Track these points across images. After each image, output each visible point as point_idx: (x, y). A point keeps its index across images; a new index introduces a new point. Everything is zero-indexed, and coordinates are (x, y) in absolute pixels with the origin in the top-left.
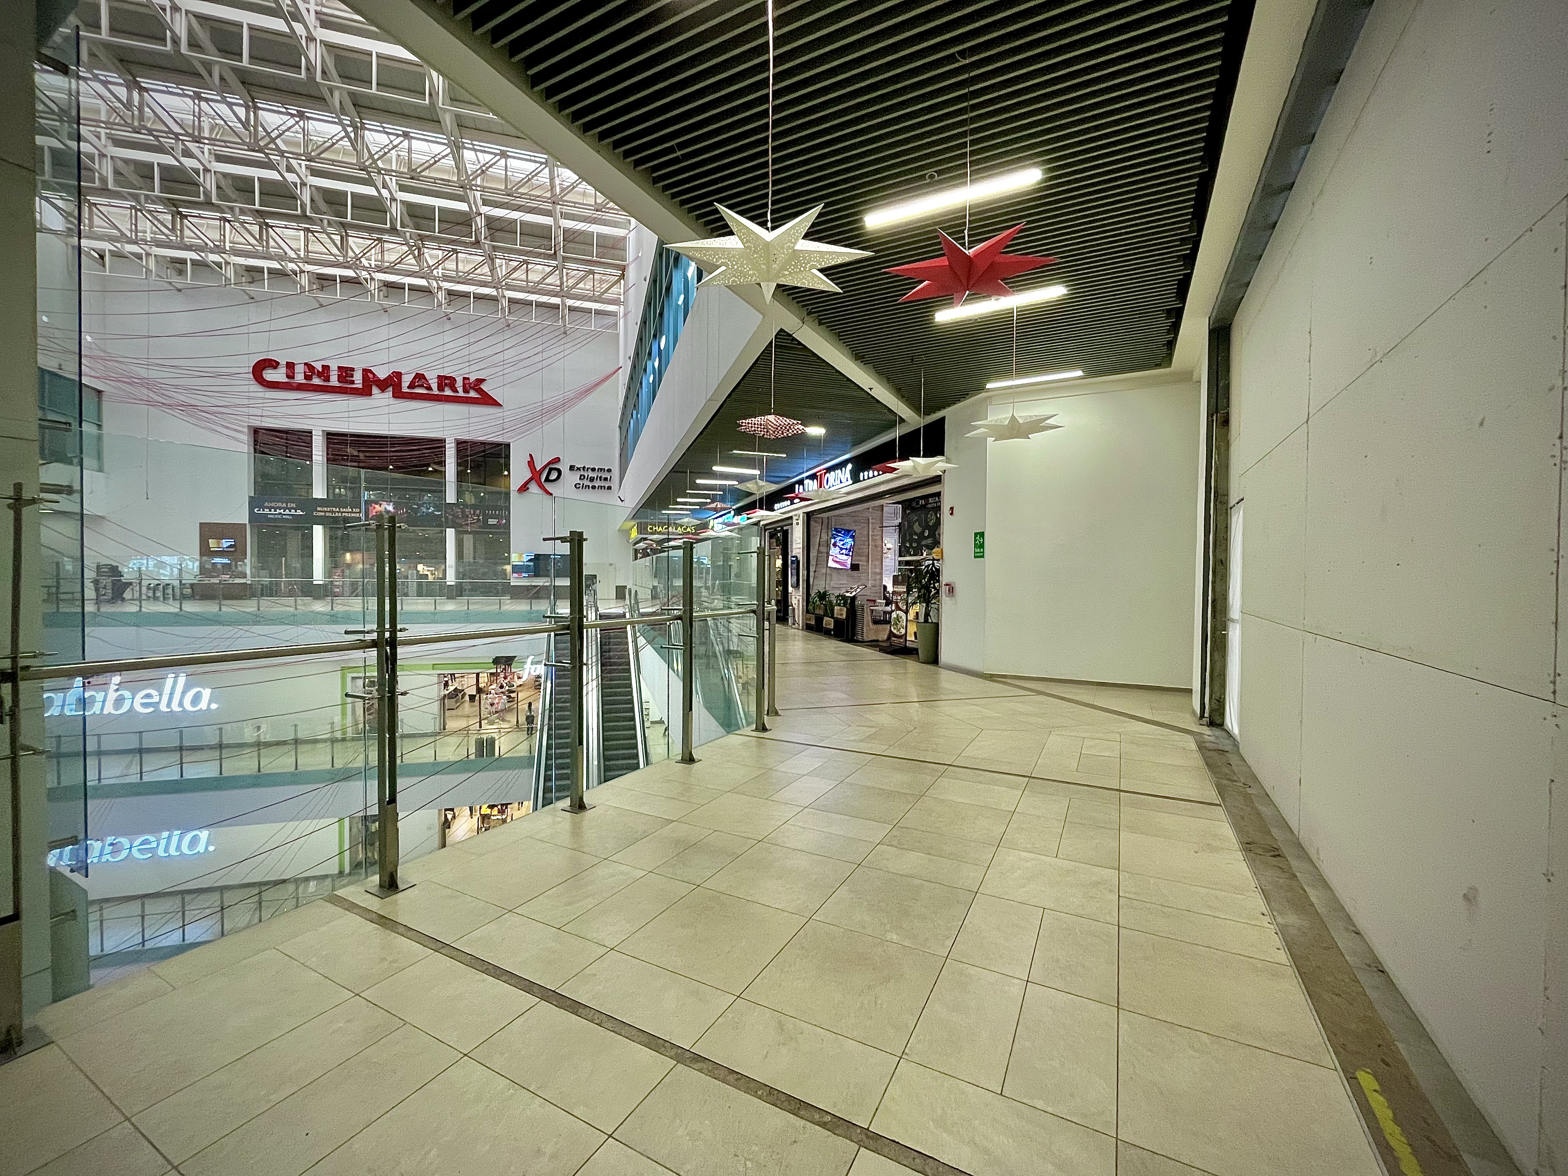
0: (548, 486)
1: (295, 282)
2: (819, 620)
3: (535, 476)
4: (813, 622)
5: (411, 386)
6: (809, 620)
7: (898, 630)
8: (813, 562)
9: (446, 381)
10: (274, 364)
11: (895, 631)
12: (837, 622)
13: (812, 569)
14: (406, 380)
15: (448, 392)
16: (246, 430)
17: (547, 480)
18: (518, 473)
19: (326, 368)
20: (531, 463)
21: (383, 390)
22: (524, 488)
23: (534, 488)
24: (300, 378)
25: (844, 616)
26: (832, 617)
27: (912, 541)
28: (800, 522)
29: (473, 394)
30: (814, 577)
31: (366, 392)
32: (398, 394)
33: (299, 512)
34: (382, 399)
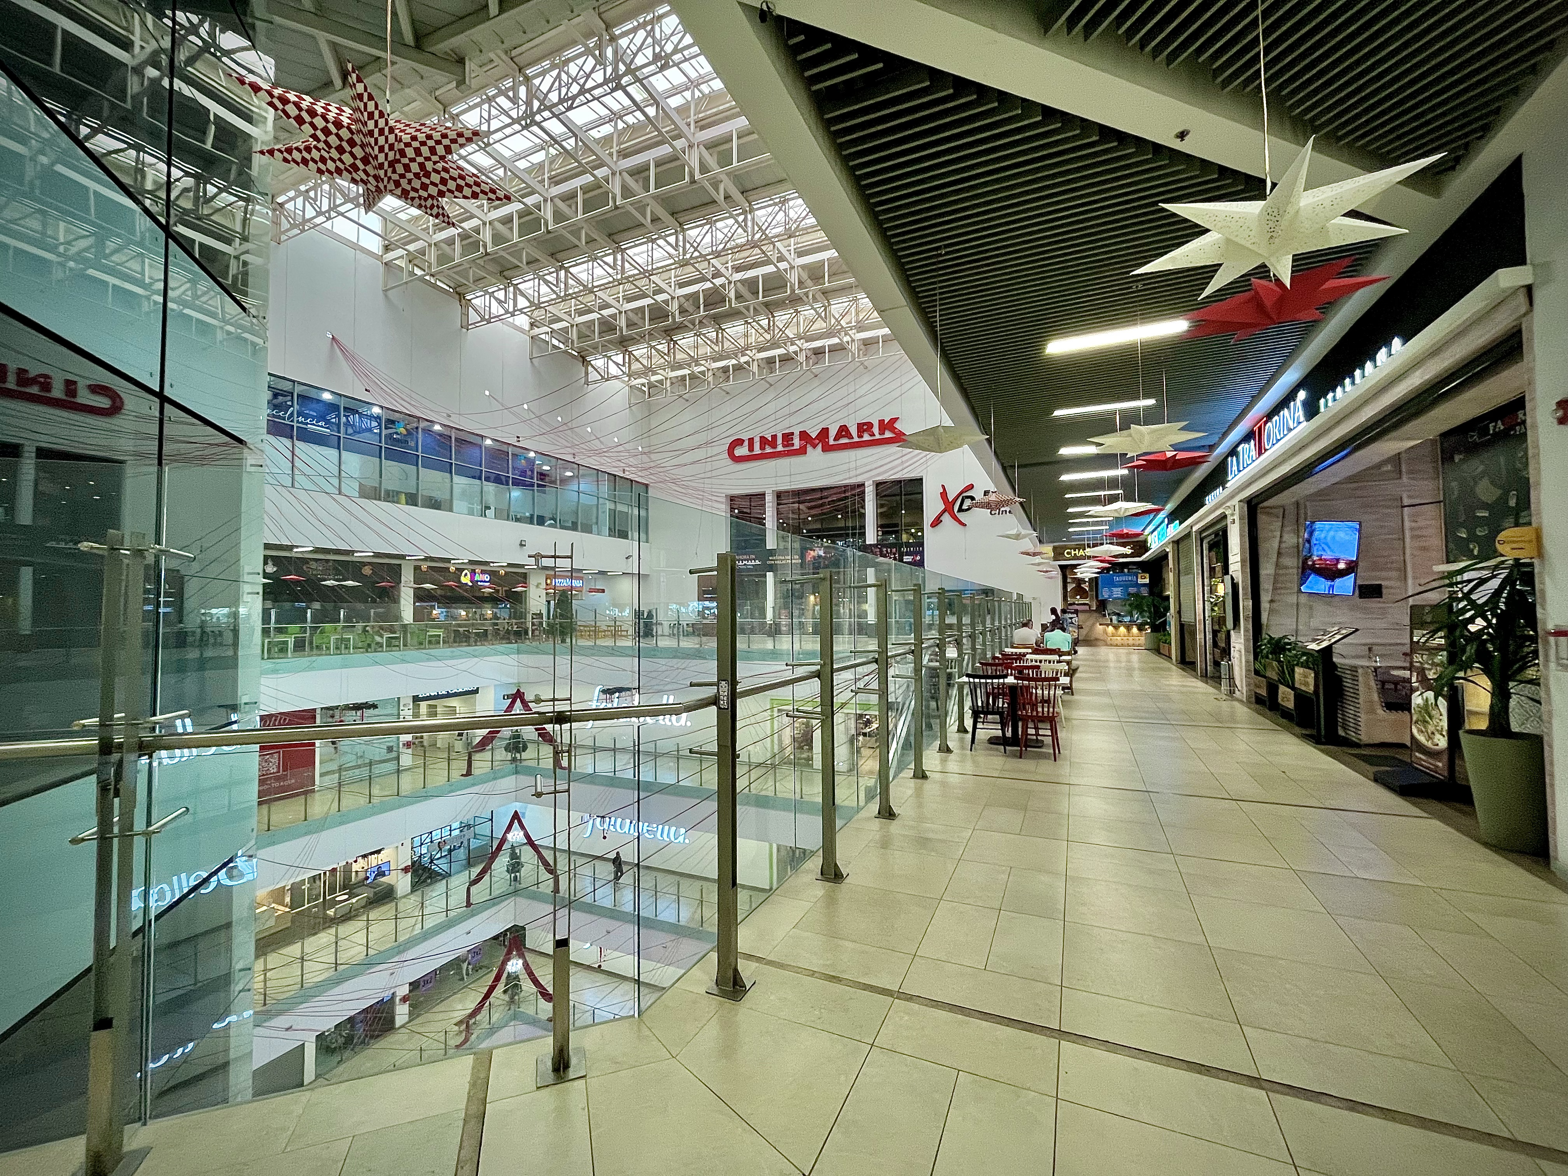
0: (961, 516)
1: (749, 371)
2: (1273, 689)
3: (949, 507)
4: (1263, 692)
5: (837, 437)
6: (1259, 687)
7: (1430, 738)
8: (1266, 585)
9: (865, 427)
10: (739, 442)
11: (1421, 738)
12: (1300, 697)
13: (1265, 598)
14: (833, 433)
15: (866, 437)
16: (724, 500)
17: (961, 510)
18: (932, 506)
19: (774, 437)
20: (944, 495)
21: (814, 446)
22: (937, 522)
23: (946, 517)
24: (757, 450)
25: (1311, 688)
26: (1293, 688)
27: (1473, 522)
28: (1236, 517)
29: (888, 434)
30: (1271, 611)
31: (802, 451)
32: (827, 448)
33: (758, 562)
34: (815, 454)
